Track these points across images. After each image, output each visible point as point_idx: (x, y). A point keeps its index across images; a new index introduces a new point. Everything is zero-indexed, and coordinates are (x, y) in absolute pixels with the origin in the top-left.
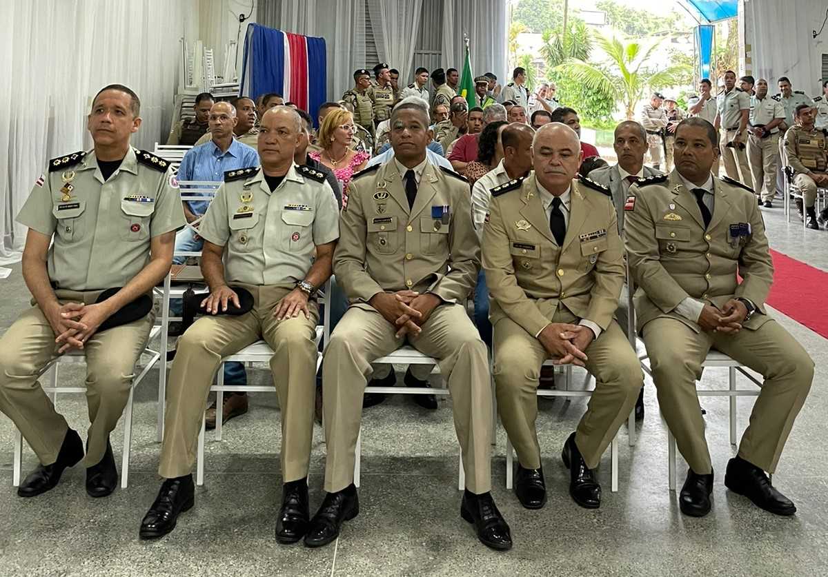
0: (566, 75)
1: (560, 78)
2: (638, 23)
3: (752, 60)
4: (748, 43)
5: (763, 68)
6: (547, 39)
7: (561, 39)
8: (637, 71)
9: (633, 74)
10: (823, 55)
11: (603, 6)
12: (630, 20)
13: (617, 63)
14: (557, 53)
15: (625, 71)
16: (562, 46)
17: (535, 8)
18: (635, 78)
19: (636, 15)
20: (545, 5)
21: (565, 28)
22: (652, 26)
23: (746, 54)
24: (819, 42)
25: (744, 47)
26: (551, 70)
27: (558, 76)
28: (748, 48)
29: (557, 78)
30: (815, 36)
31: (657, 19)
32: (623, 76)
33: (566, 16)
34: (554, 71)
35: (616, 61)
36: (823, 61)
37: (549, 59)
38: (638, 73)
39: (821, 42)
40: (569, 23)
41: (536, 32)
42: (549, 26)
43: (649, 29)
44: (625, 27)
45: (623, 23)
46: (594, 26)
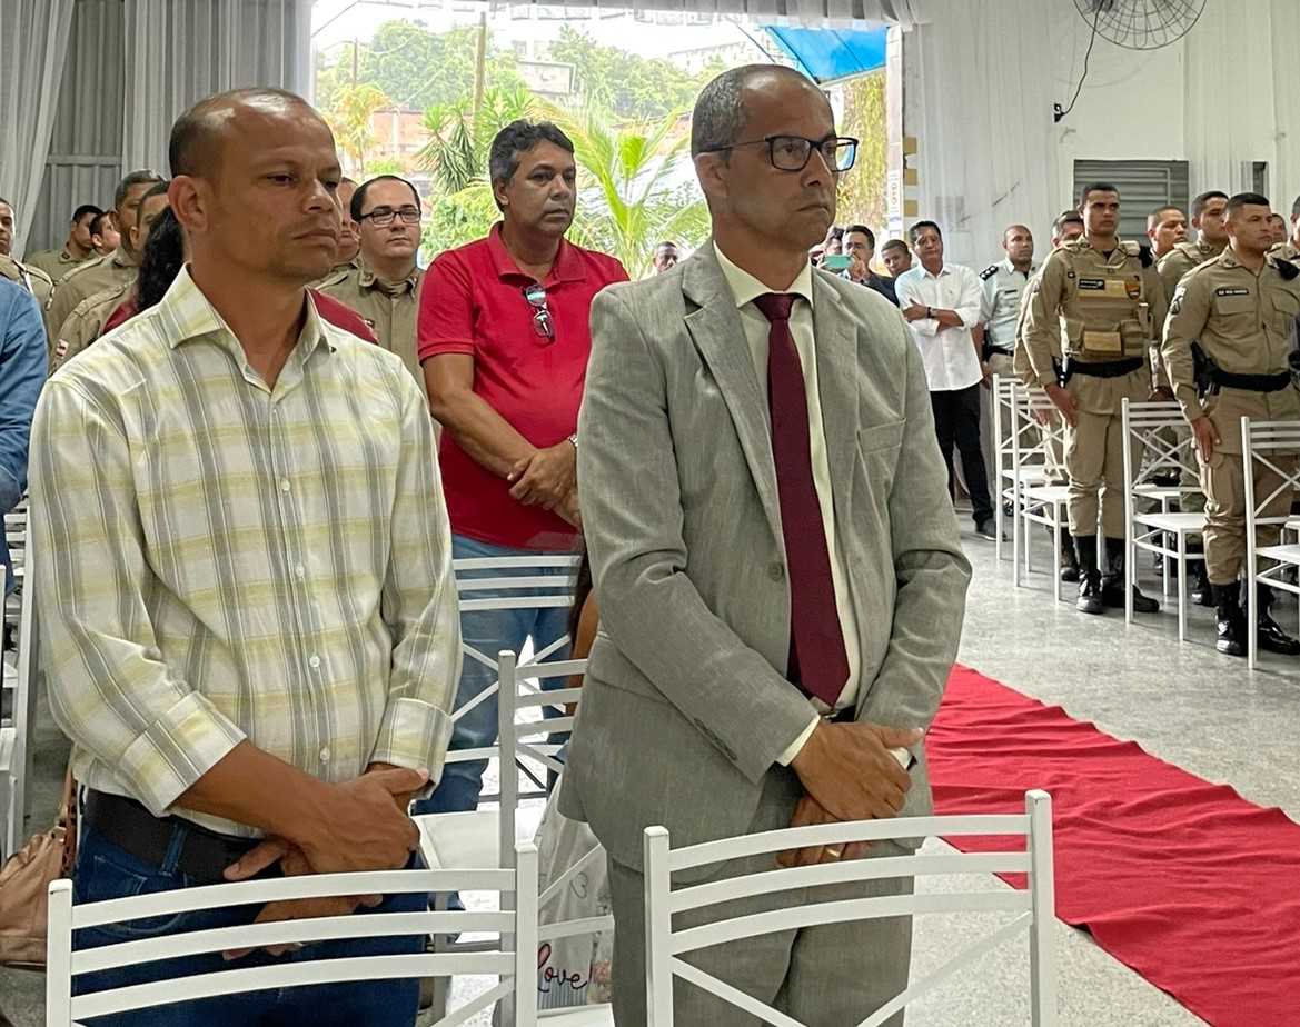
0: (479, 214)
1: (464, 219)
2: (643, 91)
3: (919, 175)
4: (910, 133)
5: (943, 195)
6: (437, 129)
7: (470, 127)
8: (643, 201)
9: (634, 209)
10: (1076, 161)
11: (566, 52)
12: (625, 83)
13: (598, 182)
14: (460, 161)
15: (616, 203)
16: (472, 144)
17: (411, 55)
18: (638, 218)
19: (638, 74)
20: (435, 49)
21: (478, 101)
22: (674, 97)
23: (905, 161)
24: (1067, 131)
25: (901, 144)
26: (443, 203)
27: (459, 216)
28: (910, 145)
29: (457, 221)
30: (1057, 118)
31: (683, 82)
32: (610, 213)
33: (480, 72)
34: (449, 203)
35: (595, 177)
36: (1075, 177)
37: (440, 175)
38: (645, 204)
39: (1073, 131)
40: (489, 89)
41: (414, 111)
42: (445, 97)
43: (667, 103)
44: (613, 98)
45: (609, 90)
46: (545, 97)
